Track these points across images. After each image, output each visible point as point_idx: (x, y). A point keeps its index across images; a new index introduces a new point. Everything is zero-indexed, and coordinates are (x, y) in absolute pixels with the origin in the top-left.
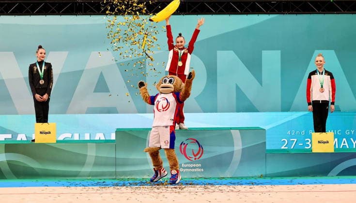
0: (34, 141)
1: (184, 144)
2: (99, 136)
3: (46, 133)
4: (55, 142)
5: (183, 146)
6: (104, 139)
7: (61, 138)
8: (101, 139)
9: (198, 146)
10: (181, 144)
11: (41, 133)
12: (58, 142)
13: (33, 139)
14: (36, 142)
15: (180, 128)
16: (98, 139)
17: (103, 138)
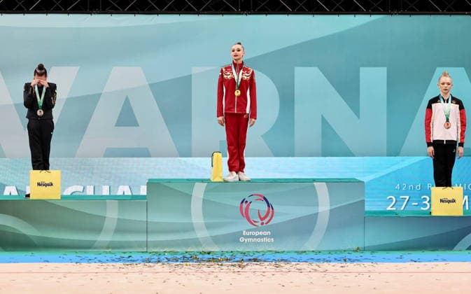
0: (28, 196)
1: (247, 202)
2: (124, 190)
3: (46, 185)
4: (59, 198)
5: (245, 205)
6: (130, 194)
7: (68, 192)
8: (126, 194)
9: (266, 205)
10: (243, 202)
11: (39, 184)
12: (63, 198)
13: (28, 193)
14: (31, 198)
15: (240, 180)
16: (121, 194)
17: (128, 193)
